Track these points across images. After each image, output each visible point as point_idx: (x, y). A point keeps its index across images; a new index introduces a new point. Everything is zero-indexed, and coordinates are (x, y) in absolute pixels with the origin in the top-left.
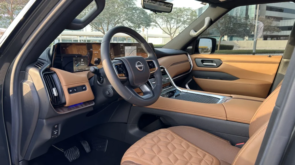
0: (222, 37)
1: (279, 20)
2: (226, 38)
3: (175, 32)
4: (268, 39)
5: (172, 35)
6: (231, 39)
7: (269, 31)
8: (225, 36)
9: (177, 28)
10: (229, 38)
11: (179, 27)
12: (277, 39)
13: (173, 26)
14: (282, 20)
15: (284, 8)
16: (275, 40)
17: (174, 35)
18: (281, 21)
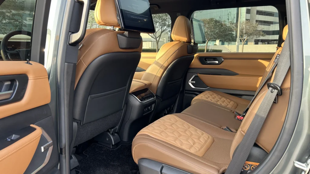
0: (208, 41)
1: (269, 24)
2: (218, 42)
3: (160, 36)
4: (259, 43)
5: (158, 39)
6: (223, 44)
7: (255, 36)
8: (217, 41)
9: (162, 32)
10: (221, 42)
11: (164, 31)
12: (268, 44)
13: (159, 30)
14: (273, 24)
15: (274, 12)
16: (266, 44)
17: (159, 39)
18: (271, 25)
